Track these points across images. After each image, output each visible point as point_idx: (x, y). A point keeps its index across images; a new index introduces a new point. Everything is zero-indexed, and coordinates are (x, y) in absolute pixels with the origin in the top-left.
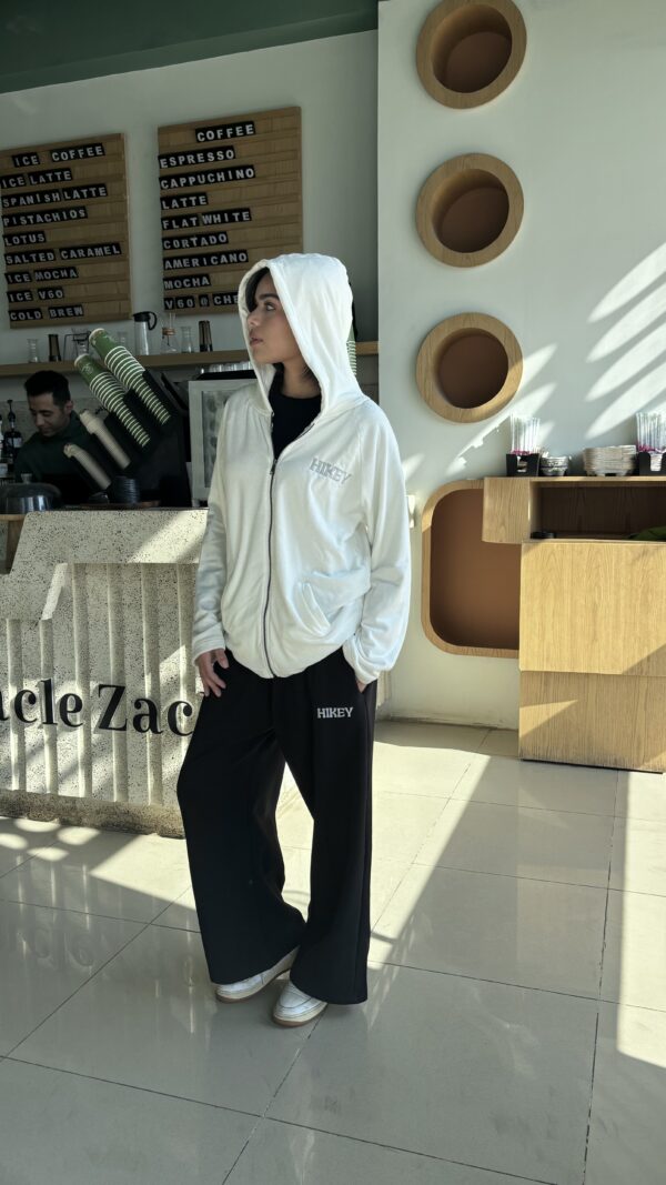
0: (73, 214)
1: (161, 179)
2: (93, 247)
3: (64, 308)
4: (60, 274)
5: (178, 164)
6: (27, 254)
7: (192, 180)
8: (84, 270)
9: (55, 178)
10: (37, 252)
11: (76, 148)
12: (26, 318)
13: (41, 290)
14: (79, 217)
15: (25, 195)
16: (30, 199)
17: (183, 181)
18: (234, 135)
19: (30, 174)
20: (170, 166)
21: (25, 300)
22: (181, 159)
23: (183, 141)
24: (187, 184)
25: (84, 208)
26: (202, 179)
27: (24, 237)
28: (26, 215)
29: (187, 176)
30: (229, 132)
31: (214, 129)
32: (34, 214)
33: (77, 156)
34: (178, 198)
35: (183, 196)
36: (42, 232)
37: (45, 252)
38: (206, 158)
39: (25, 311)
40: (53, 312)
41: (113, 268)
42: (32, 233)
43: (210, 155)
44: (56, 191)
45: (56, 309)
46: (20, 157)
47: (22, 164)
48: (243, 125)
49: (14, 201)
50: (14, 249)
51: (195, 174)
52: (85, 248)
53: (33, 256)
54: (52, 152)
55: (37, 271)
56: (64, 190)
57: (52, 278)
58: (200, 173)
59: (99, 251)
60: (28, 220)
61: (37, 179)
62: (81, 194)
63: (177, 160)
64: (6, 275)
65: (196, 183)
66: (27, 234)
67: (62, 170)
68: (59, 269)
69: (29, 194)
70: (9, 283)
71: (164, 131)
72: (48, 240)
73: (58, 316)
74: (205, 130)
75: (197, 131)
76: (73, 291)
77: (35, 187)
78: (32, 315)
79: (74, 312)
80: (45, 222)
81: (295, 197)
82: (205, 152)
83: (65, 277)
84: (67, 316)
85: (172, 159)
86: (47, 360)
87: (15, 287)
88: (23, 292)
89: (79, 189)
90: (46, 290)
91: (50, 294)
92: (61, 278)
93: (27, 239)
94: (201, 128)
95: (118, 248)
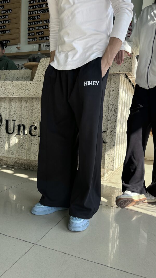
3: (44, 37)
12: (32, 41)
13: (37, 32)
15: (35, 6)
21: (32, 35)
27: (34, 17)
36: (39, 16)
37: (40, 21)
39: (32, 38)
40: (40, 39)
44: (44, 4)
45: (41, 37)
49: (32, 7)
50: (31, 21)
53: (36, 22)
55: (37, 27)
60: (36, 13)
64: (28, 28)
68: (43, 26)
70: (28, 30)
72: (41, 18)
76: (47, 33)
77: (38, 3)
78: (34, 40)
80: (40, 13)
84: (44, 40)
86: (38, 50)
87: (30, 32)
91: (40, 33)
92: (43, 29)
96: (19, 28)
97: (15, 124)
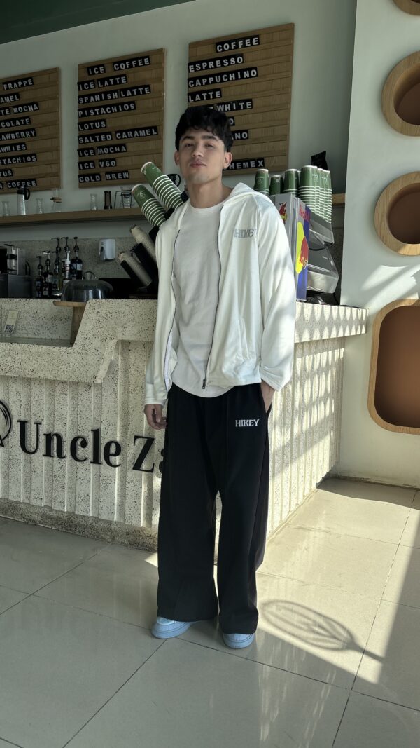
0: (126, 107)
1: (189, 80)
2: (138, 130)
3: (116, 173)
4: (114, 149)
5: (202, 69)
6: (93, 136)
7: (211, 79)
8: (131, 146)
9: (115, 82)
10: (100, 134)
11: (131, 60)
12: (90, 181)
13: (101, 161)
14: (130, 109)
15: (94, 95)
16: (98, 98)
17: (204, 81)
18: (244, 46)
19: (98, 80)
20: (196, 70)
21: (90, 168)
22: (204, 65)
23: (207, 52)
24: (207, 83)
25: (133, 102)
26: (218, 79)
27: (92, 124)
28: (94, 108)
29: (207, 77)
30: (240, 44)
31: (229, 42)
32: (99, 108)
33: (131, 66)
34: (200, 93)
35: (204, 92)
36: (104, 120)
37: (105, 134)
38: (222, 64)
39: (89, 175)
40: (108, 176)
41: (151, 145)
42: (97, 121)
43: (225, 61)
44: (115, 91)
45: (110, 173)
46: (92, 68)
47: (93, 73)
48: (251, 38)
49: (86, 99)
50: (85, 133)
51: (213, 76)
52: (133, 131)
53: (97, 137)
54: (114, 63)
55: (99, 147)
56: (121, 90)
57: (109, 152)
58: (217, 75)
59: (143, 133)
60: (95, 112)
61: (103, 83)
62: (133, 93)
63: (201, 66)
64: (78, 151)
65: (214, 82)
66: (94, 122)
67: (120, 76)
68: (114, 146)
69: (97, 94)
70: (80, 156)
71: (193, 46)
72: (108, 126)
73: (112, 179)
74: (222, 43)
75: (217, 44)
76: (123, 162)
77: (101, 88)
78: (94, 178)
79: (123, 176)
80: (107, 113)
81: (286, 90)
82: (222, 59)
83: (118, 152)
84: (118, 178)
85: (198, 66)
86: (103, 208)
87: (84, 159)
88: (89, 162)
89: (131, 89)
90: (104, 161)
91: (107, 163)
92: (115, 152)
93: (94, 126)
94: (220, 42)
95: (156, 131)
96: (56, 149)
97: (40, 432)
